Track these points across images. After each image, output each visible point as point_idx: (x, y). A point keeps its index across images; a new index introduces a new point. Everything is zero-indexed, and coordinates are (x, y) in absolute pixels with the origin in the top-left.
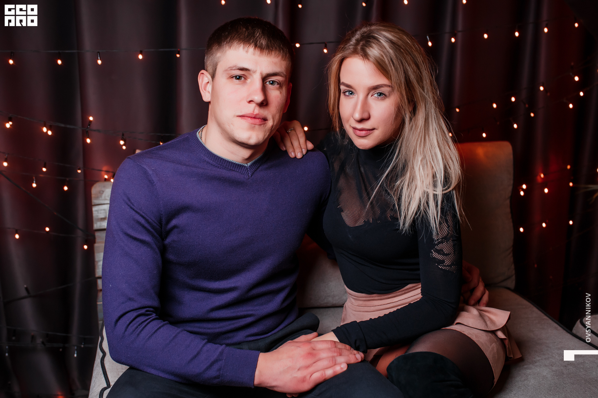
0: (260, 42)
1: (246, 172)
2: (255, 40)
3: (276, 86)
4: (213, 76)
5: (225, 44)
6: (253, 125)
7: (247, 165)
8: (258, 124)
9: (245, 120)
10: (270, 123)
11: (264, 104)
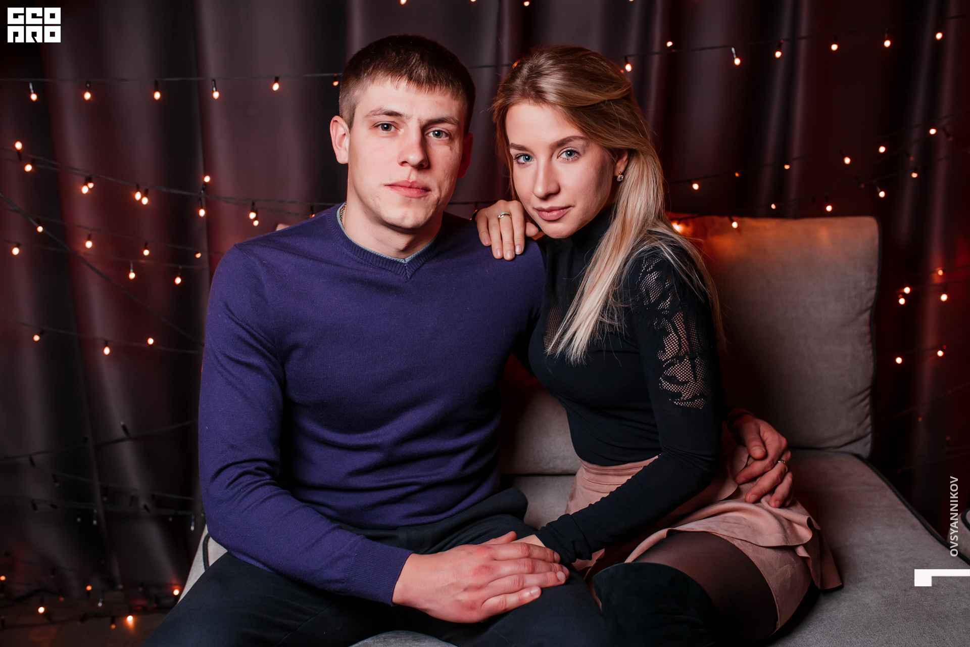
0: (416, 72)
1: (402, 271)
2: (410, 70)
3: (444, 138)
4: (350, 125)
5: (366, 77)
6: (409, 199)
7: (405, 261)
8: (415, 196)
9: (396, 191)
10: (434, 195)
11: (424, 166)
